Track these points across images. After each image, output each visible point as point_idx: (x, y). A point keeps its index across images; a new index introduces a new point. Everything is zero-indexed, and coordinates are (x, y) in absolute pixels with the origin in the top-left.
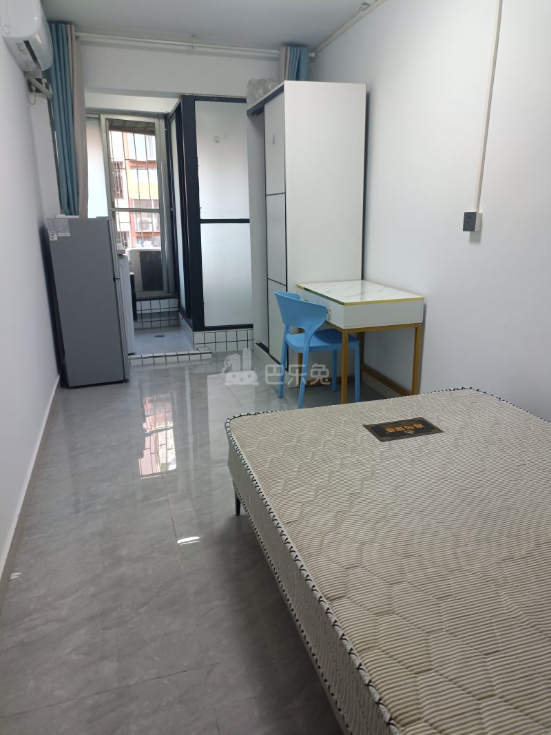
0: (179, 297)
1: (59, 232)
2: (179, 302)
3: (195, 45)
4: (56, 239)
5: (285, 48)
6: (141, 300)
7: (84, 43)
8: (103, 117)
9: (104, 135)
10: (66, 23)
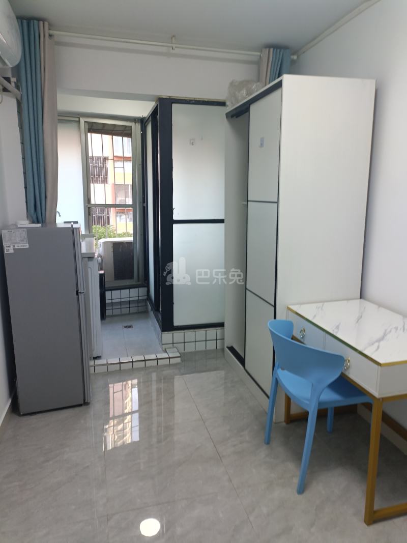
0: (148, 286)
1: (16, 243)
2: (148, 291)
3: (174, 46)
4: (11, 251)
5: (268, 49)
6: (111, 289)
7: (58, 43)
8: (82, 120)
9: (83, 137)
10: (39, 20)
